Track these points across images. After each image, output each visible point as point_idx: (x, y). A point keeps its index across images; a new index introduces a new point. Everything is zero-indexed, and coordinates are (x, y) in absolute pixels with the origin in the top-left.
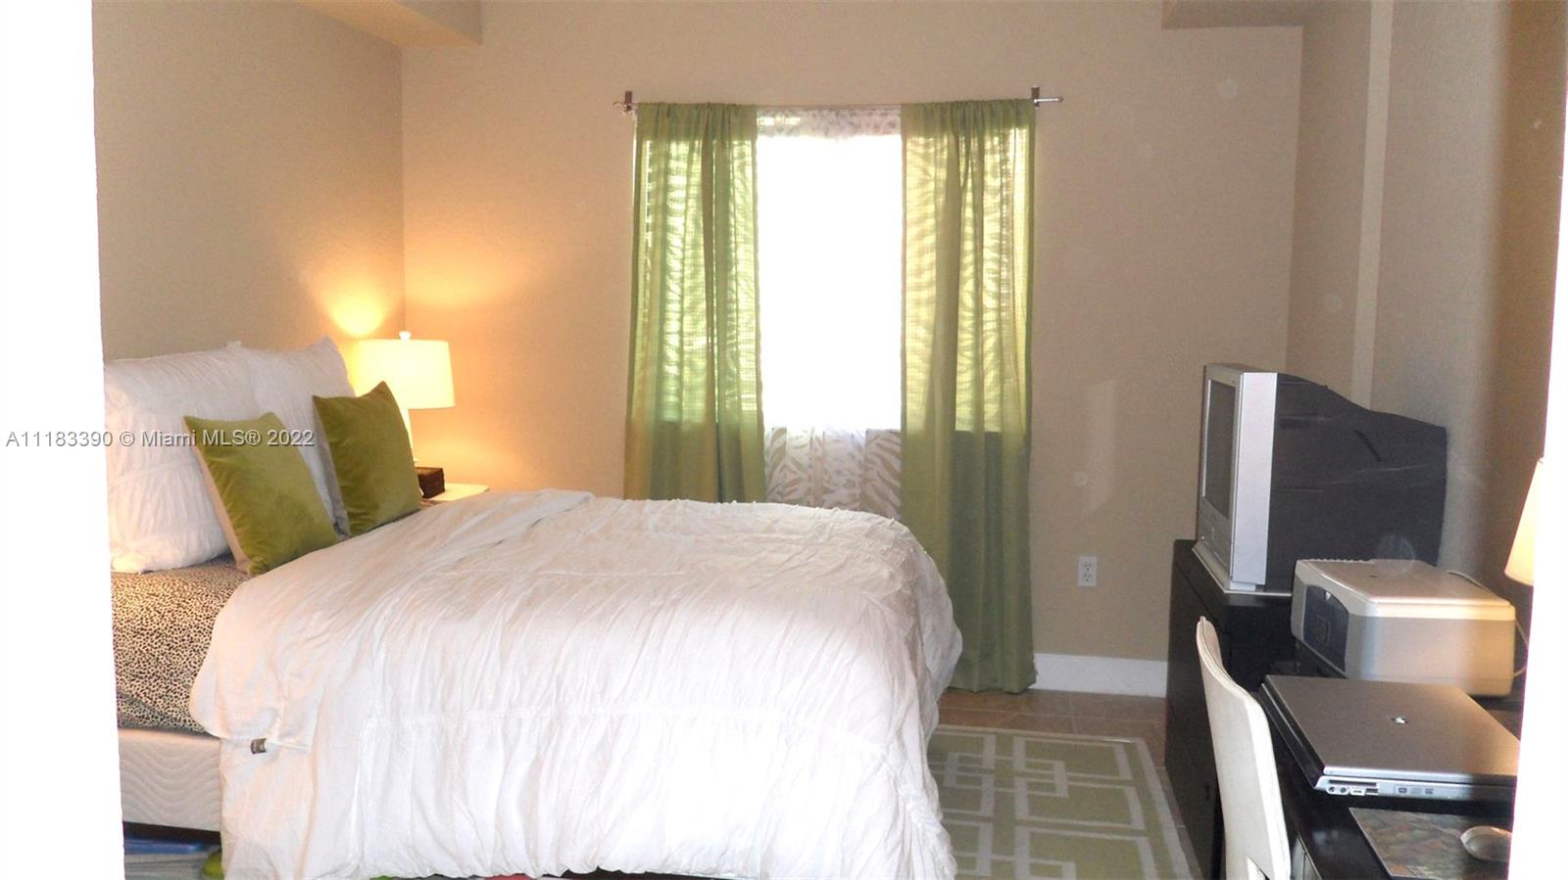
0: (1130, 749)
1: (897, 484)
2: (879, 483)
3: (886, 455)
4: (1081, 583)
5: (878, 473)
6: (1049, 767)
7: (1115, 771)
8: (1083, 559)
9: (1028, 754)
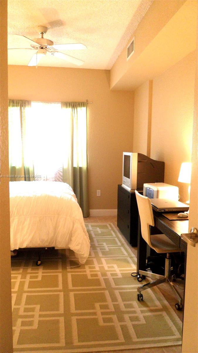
0: (110, 225)
1: (62, 178)
2: (58, 178)
3: (59, 172)
4: (98, 195)
5: (58, 176)
6: (96, 229)
7: (108, 228)
8: (98, 191)
9: (92, 227)
